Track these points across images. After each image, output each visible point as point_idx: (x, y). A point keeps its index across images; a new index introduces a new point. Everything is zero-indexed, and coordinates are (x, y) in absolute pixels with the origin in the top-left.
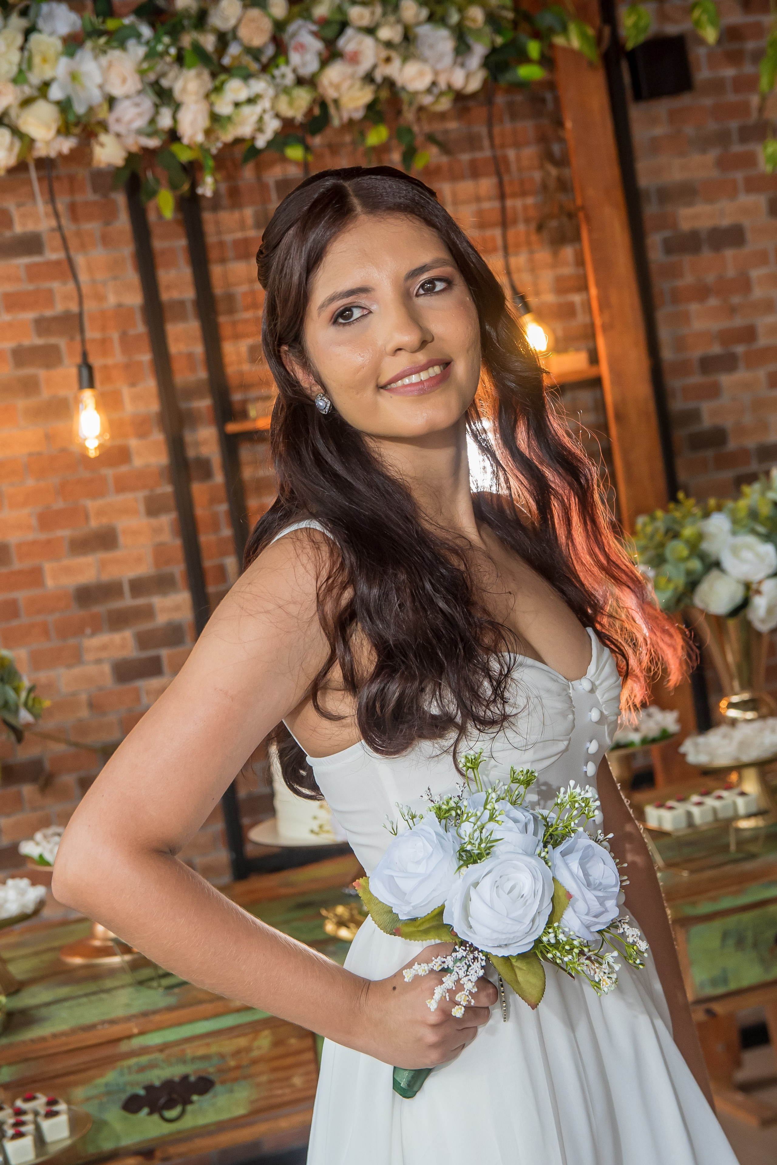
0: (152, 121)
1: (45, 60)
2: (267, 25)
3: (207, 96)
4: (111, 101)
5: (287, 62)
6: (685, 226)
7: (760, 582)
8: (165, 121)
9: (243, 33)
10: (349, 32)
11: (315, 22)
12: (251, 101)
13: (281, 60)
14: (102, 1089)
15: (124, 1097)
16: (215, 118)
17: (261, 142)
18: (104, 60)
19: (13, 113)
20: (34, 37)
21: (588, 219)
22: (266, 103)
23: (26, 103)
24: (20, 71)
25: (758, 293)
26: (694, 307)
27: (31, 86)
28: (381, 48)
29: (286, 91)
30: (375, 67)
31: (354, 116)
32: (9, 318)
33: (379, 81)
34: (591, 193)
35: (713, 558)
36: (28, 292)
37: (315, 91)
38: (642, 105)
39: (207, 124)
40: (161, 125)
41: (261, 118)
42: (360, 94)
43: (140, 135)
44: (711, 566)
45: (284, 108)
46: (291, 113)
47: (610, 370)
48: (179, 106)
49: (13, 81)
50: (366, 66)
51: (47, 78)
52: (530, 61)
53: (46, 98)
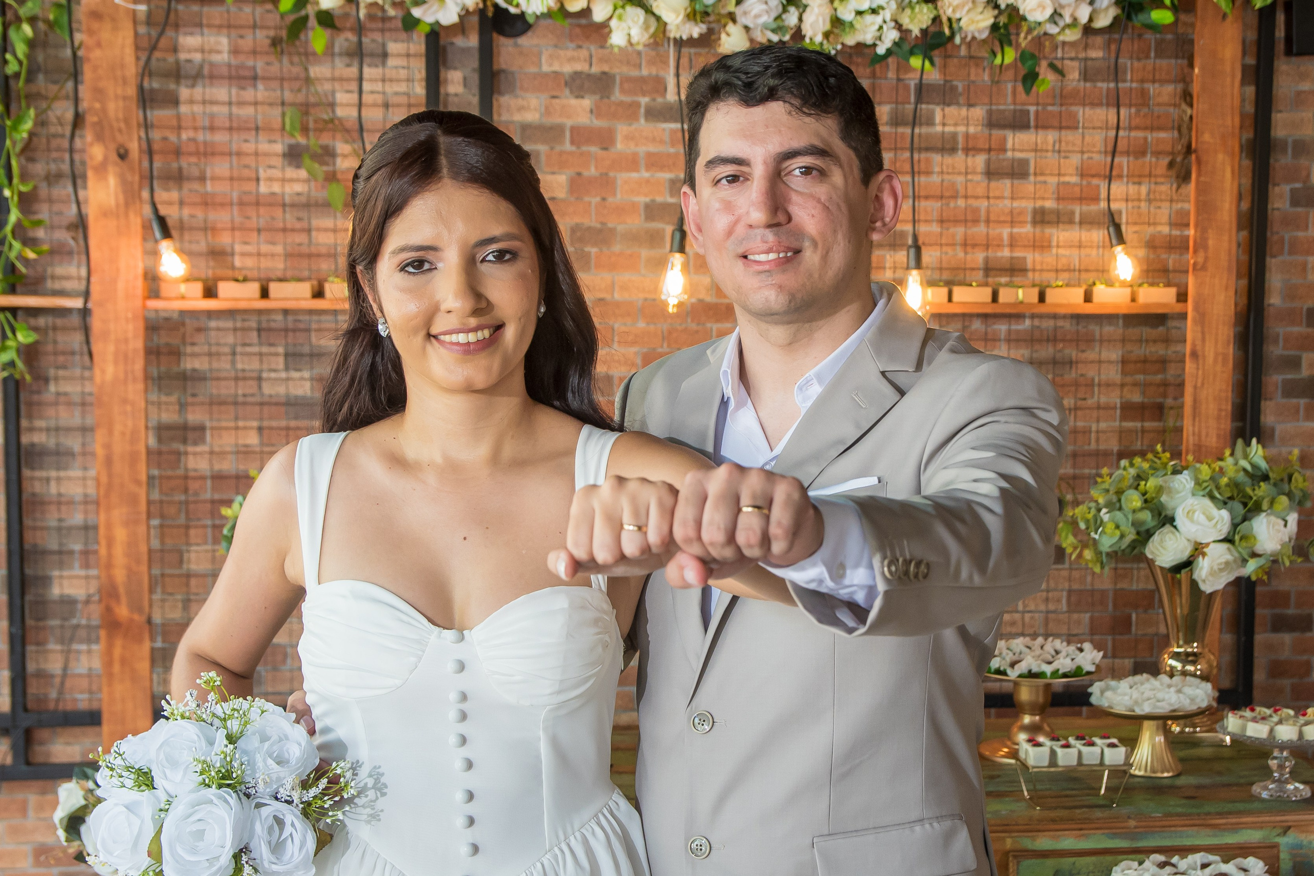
0: (778, 18)
7: (1208, 545)
8: (792, 18)
12: (873, 11)
16: (837, 22)
21: (1199, 162)
22: (887, 14)
26: (1311, 259)
29: (910, 5)
31: (977, 35)
32: (646, 175)
33: (1003, 6)
34: (1207, 137)
35: (1169, 513)
36: (669, 155)
37: (936, 8)
38: (1294, 59)
39: (828, 27)
40: (786, 23)
41: (881, 28)
42: (980, 17)
43: (767, 29)
44: (1167, 520)
45: (905, 21)
46: (911, 27)
47: (1196, 308)
48: (806, 6)
52: (1163, 6)
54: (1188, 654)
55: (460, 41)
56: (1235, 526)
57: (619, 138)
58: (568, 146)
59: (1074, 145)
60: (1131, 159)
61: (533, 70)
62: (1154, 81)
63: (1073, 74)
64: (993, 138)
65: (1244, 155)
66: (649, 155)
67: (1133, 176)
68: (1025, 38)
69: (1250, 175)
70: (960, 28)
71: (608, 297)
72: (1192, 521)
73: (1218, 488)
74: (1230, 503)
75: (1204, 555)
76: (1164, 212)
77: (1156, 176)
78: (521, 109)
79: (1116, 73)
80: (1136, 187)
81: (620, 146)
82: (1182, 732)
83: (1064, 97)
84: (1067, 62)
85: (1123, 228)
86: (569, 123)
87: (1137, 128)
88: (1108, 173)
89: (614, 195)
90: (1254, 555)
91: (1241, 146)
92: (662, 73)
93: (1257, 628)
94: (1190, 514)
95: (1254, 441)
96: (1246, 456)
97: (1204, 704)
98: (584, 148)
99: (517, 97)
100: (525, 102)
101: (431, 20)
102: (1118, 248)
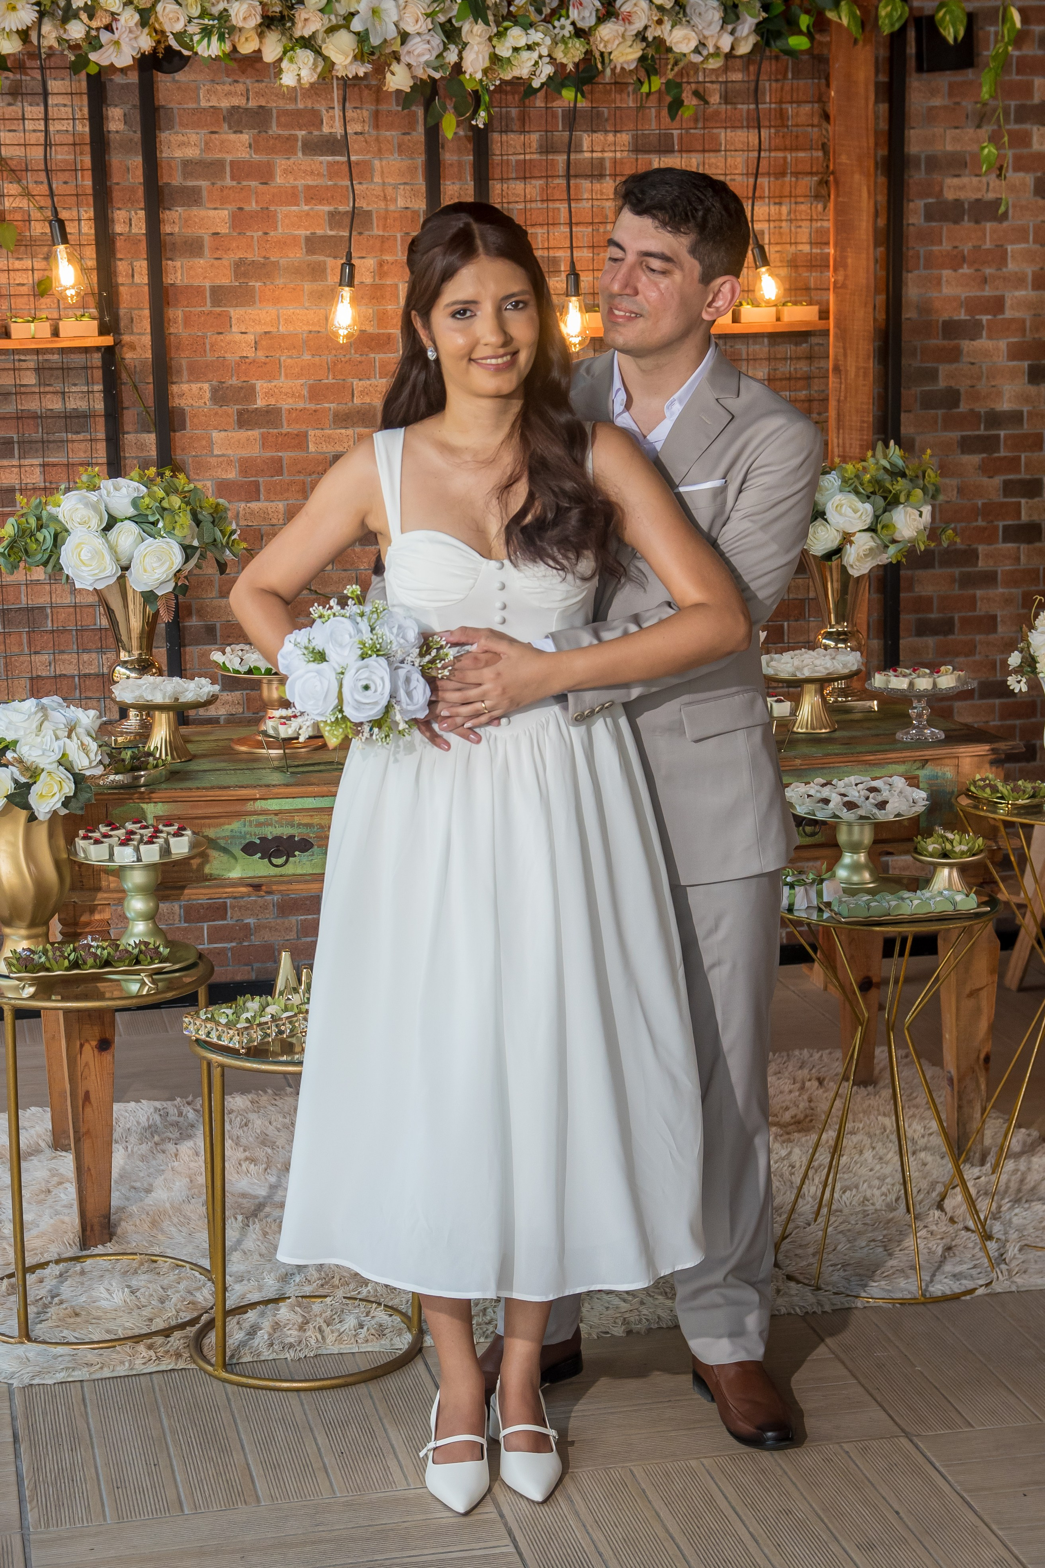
0: (440, 56)
3: (490, 39)
4: (404, 37)
5: (568, 17)
6: (949, 195)
7: (855, 534)
8: (452, 57)
12: (529, 48)
13: (563, 12)
14: (228, 834)
15: (244, 842)
16: (495, 59)
17: (536, 84)
19: (319, 38)
21: (837, 183)
22: (543, 51)
23: (332, 30)
24: (329, 2)
25: (1012, 266)
26: (946, 273)
27: (336, 15)
28: (655, 11)
29: (564, 40)
30: (646, 28)
31: (626, 66)
32: (306, 208)
33: (650, 39)
34: (844, 159)
35: (820, 508)
36: (327, 188)
37: (588, 44)
38: (925, 76)
39: (487, 64)
40: (447, 60)
41: (536, 63)
42: (630, 50)
43: (428, 66)
44: (819, 515)
45: (560, 56)
46: (565, 61)
47: (837, 325)
48: (466, 44)
49: (321, 10)
50: (638, 25)
51: (352, 10)
52: (800, 33)
53: (348, 28)
54: (839, 633)
55: (118, 79)
56: (877, 517)
57: (278, 172)
58: (229, 182)
59: (717, 167)
60: (772, 179)
61: (192, 105)
62: (791, 102)
63: (715, 99)
64: (639, 162)
65: (879, 172)
66: (308, 188)
67: (775, 197)
68: (672, 70)
69: (885, 191)
70: (611, 61)
71: (273, 330)
72: (841, 514)
73: (862, 484)
74: (873, 497)
75: (851, 543)
76: (804, 232)
77: (796, 197)
78: (181, 145)
79: (756, 95)
80: (777, 207)
81: (279, 180)
82: (836, 701)
83: (704, 118)
84: (707, 85)
85: (766, 248)
86: (229, 158)
87: (777, 149)
88: (750, 195)
89: (276, 229)
90: (894, 541)
91: (876, 163)
92: (317, 106)
93: (902, 634)
94: (839, 507)
95: (892, 443)
96: (885, 456)
97: (855, 668)
98: (244, 183)
99: (177, 133)
100: (185, 139)
101: (105, 63)
102: (763, 269)
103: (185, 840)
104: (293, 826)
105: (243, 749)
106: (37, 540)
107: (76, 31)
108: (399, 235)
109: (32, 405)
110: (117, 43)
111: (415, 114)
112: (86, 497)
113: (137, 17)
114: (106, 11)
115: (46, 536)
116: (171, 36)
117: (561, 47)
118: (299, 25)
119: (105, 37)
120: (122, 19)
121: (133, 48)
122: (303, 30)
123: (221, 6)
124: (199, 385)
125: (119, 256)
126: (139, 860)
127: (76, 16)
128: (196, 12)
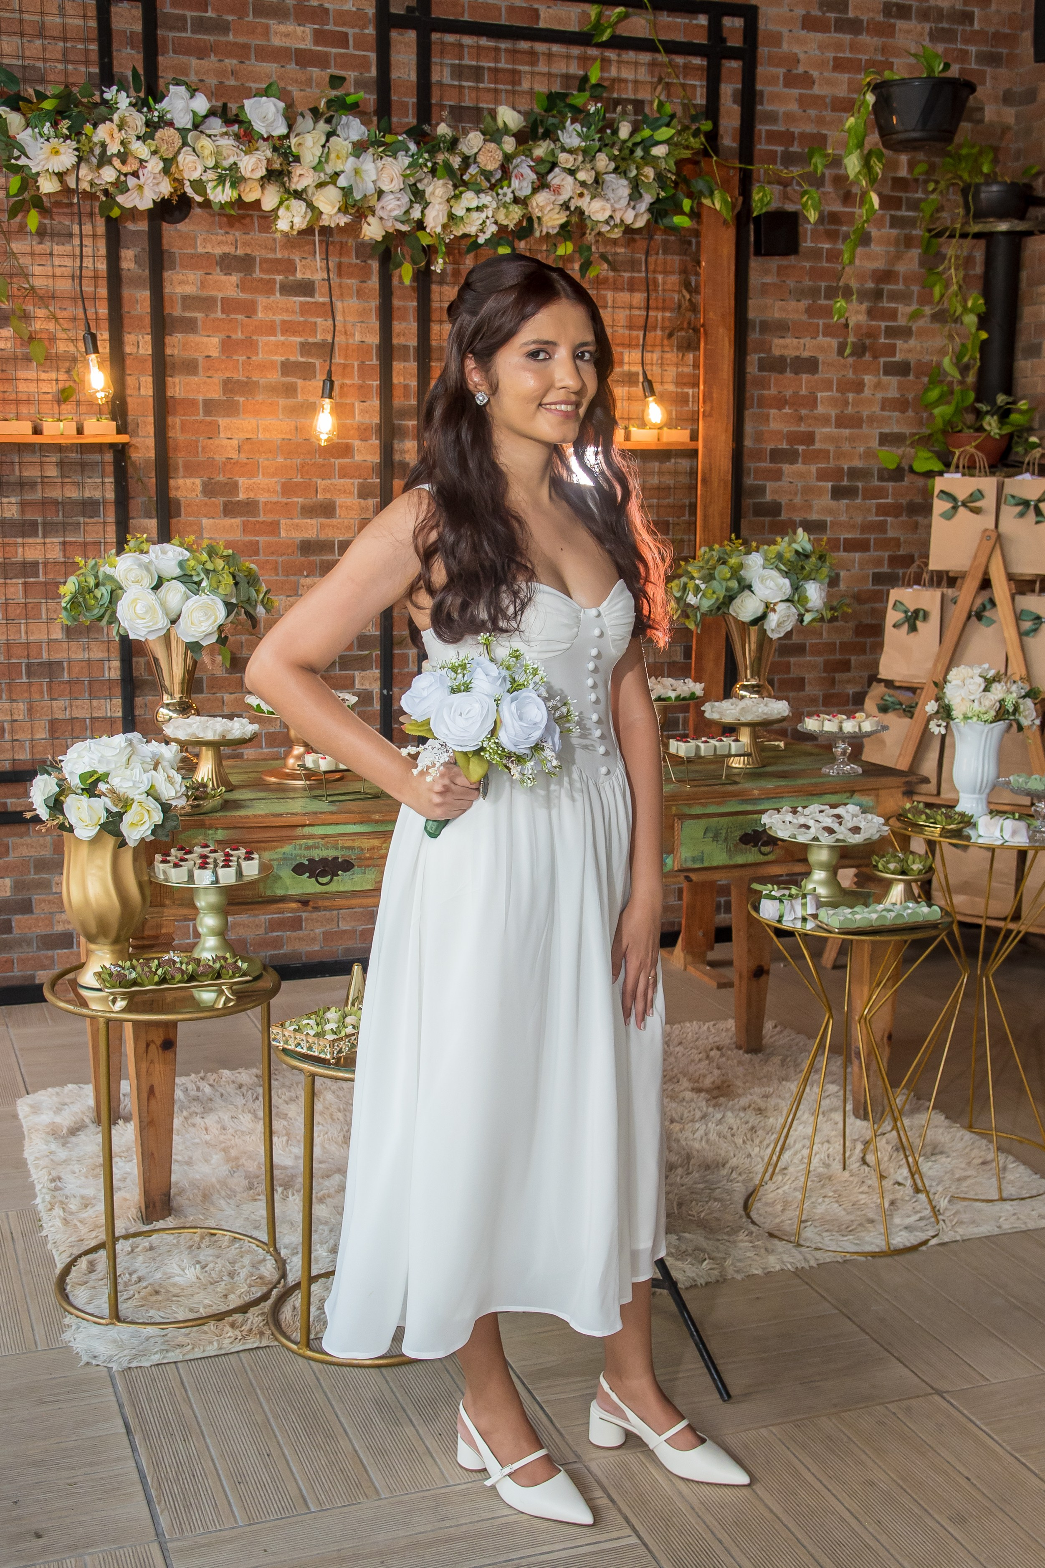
0: (407, 212)
1: (338, 157)
2: (499, 156)
3: (448, 201)
4: (380, 193)
5: (509, 186)
6: (776, 352)
7: (776, 604)
8: (416, 214)
9: (481, 159)
10: (557, 170)
11: (532, 160)
12: (478, 209)
13: (505, 183)
14: (281, 856)
15: (295, 863)
16: (451, 217)
17: (481, 240)
18: (380, 164)
19: (310, 191)
20: (333, 139)
21: (707, 334)
22: (489, 212)
23: (321, 185)
24: (320, 162)
25: (821, 409)
26: (773, 412)
27: (325, 174)
28: (578, 186)
29: (505, 205)
30: (571, 198)
31: (551, 231)
32: (282, 338)
33: (572, 209)
34: (711, 315)
35: (747, 582)
36: (299, 323)
37: (526, 209)
38: (760, 259)
39: (445, 220)
40: (413, 216)
41: (484, 222)
42: (557, 216)
43: (397, 221)
44: (747, 587)
45: (502, 218)
46: (506, 222)
47: (705, 446)
48: (427, 204)
49: (314, 168)
50: (564, 197)
51: (338, 170)
52: (683, 213)
53: (335, 184)
54: (753, 686)
55: (130, 226)
56: (794, 590)
57: (260, 308)
58: (219, 315)
61: (190, 251)
66: (284, 322)
67: (658, 346)
70: (542, 223)
71: (254, 436)
72: (765, 586)
73: (782, 562)
74: (790, 574)
75: (773, 611)
77: (666, 346)
78: (181, 283)
81: (260, 315)
83: (598, 283)
86: (220, 295)
89: (257, 354)
90: (807, 611)
92: (292, 257)
94: (763, 581)
95: (800, 529)
96: (796, 541)
97: (783, 714)
98: (232, 316)
99: (178, 273)
100: (184, 278)
101: (129, 205)
102: (651, 399)
103: (256, 863)
104: (337, 849)
105: (273, 779)
106: (95, 597)
107: (108, 175)
108: (356, 364)
109: (55, 494)
110: (140, 187)
111: (370, 266)
112: (139, 559)
113: (161, 165)
114: (136, 158)
115: (103, 592)
116: (187, 183)
117: (503, 211)
118: (295, 179)
119: (131, 182)
120: (149, 165)
121: (155, 192)
122: (298, 184)
123: (231, 160)
124: (192, 480)
125: (128, 372)
126: (217, 881)
127: (110, 163)
128: (211, 163)
